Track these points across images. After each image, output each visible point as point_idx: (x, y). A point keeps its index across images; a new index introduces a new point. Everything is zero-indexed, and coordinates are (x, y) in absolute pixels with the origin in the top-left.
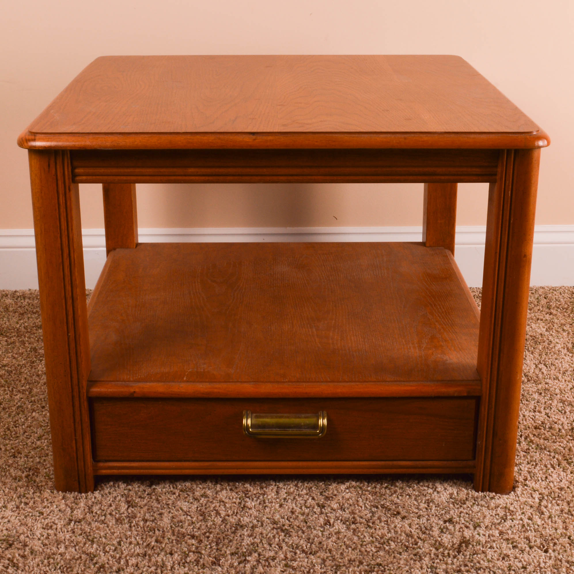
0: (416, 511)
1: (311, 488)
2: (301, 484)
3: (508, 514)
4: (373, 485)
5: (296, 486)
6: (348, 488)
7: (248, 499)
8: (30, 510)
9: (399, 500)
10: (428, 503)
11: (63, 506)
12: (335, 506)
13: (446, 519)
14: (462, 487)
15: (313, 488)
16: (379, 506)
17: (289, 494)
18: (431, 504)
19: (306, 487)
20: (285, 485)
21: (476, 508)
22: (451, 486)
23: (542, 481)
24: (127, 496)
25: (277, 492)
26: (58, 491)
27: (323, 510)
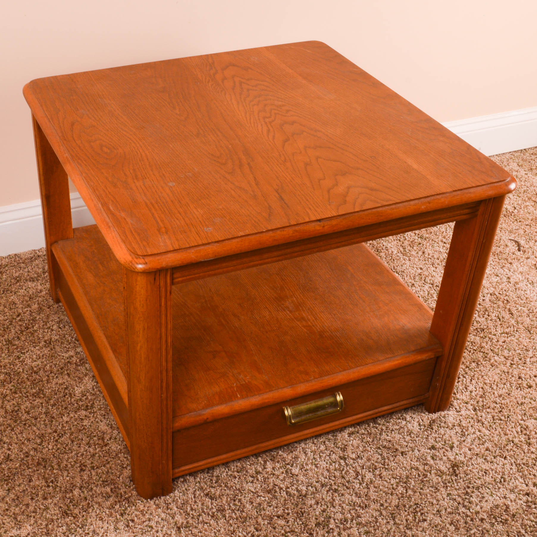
0: (405, 444)
1: (324, 442)
2: (316, 440)
3: (464, 430)
4: (363, 426)
5: (313, 443)
6: (350, 435)
7: (288, 466)
8: (140, 526)
9: (389, 437)
10: (410, 434)
11: (163, 515)
12: (354, 456)
13: (430, 447)
14: (421, 413)
15: (326, 442)
16: (381, 447)
17: (314, 452)
18: (413, 436)
19: (321, 442)
20: (306, 444)
21: (442, 431)
22: (414, 414)
23: (465, 392)
24: (201, 488)
25: (305, 453)
26: (146, 499)
27: (347, 462)
